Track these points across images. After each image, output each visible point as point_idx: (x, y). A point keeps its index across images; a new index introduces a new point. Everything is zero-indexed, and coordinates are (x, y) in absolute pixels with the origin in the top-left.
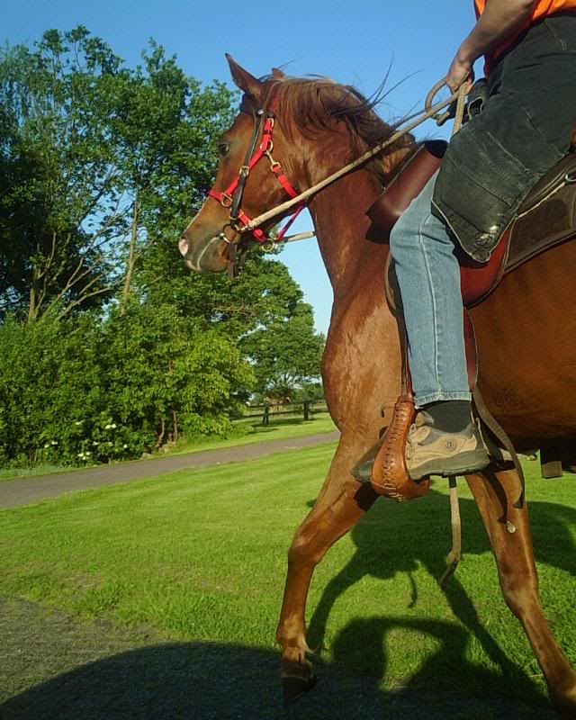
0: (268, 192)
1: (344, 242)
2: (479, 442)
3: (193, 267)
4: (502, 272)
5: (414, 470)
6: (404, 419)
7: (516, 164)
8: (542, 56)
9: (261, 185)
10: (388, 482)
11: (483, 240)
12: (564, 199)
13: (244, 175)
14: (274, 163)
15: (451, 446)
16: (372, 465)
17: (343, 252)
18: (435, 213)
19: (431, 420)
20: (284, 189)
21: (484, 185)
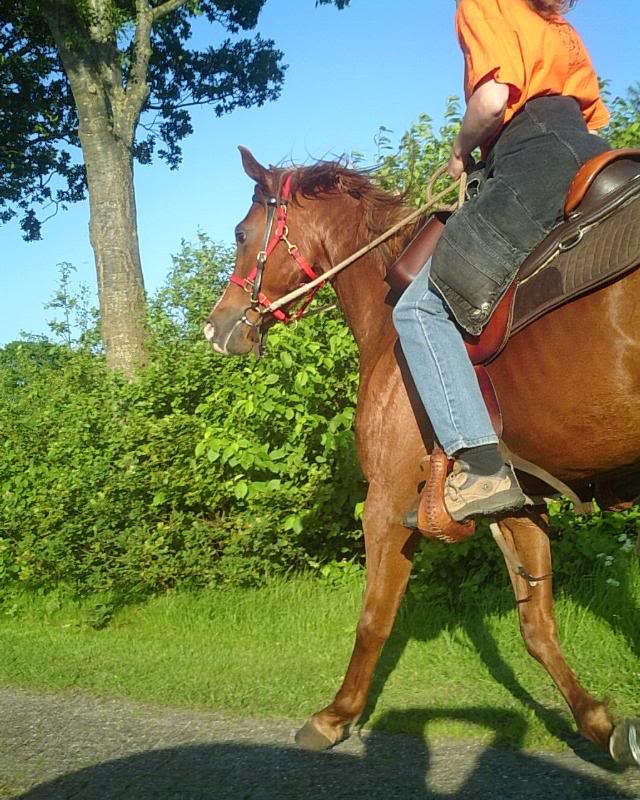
0: (288, 274)
1: (365, 307)
2: (513, 481)
3: (220, 350)
4: (508, 335)
5: (455, 513)
6: (440, 469)
7: (503, 245)
8: (525, 141)
9: (281, 267)
10: (433, 525)
11: (475, 316)
12: (559, 267)
13: (262, 260)
14: (291, 246)
15: (487, 488)
16: (417, 512)
17: (365, 318)
18: (432, 289)
19: (468, 467)
20: (303, 270)
21: (477, 266)
